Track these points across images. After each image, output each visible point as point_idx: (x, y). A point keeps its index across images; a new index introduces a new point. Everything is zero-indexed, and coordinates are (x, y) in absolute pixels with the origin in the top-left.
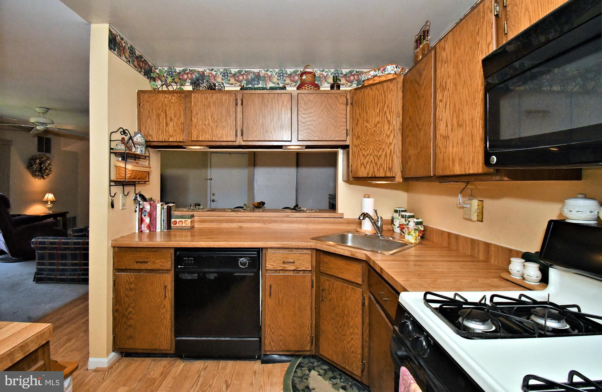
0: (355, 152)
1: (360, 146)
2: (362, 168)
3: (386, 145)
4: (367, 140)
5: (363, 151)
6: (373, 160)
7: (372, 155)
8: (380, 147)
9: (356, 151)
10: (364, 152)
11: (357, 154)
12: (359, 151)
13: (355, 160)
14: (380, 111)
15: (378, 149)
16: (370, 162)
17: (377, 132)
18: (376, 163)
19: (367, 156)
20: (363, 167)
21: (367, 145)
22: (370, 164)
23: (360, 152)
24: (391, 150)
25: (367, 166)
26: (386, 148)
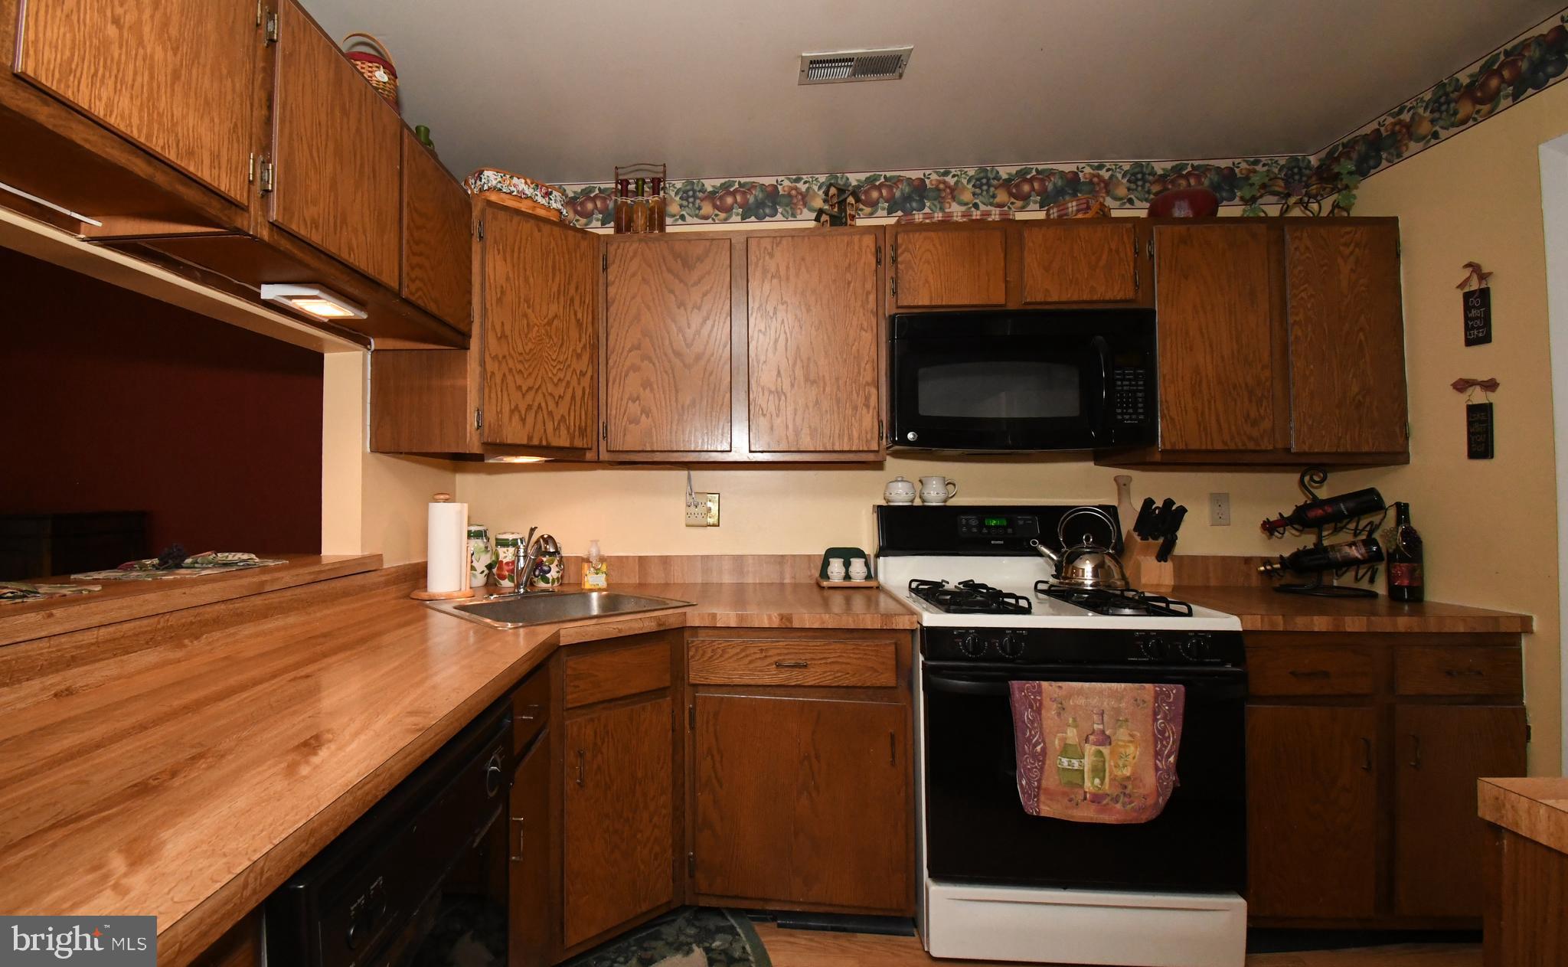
0: (493, 373)
1: (510, 362)
2: (513, 420)
3: (575, 377)
4: (527, 351)
5: (517, 376)
6: (543, 405)
7: (540, 391)
8: (561, 375)
9: (496, 372)
10: (519, 381)
11: (498, 379)
12: (504, 375)
13: (493, 395)
14: (559, 291)
15: (556, 380)
16: (535, 408)
17: (554, 337)
18: (550, 413)
19: (527, 391)
20: (516, 418)
21: (529, 364)
22: (536, 413)
23: (510, 378)
24: (584, 388)
25: (527, 419)
26: (574, 382)
